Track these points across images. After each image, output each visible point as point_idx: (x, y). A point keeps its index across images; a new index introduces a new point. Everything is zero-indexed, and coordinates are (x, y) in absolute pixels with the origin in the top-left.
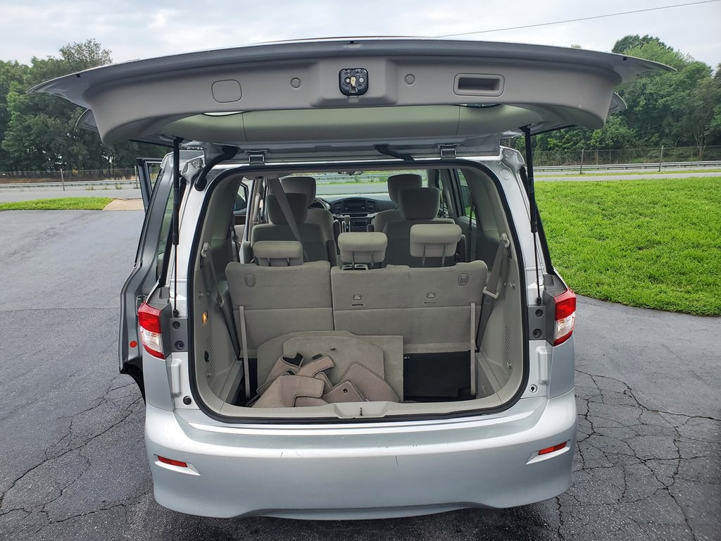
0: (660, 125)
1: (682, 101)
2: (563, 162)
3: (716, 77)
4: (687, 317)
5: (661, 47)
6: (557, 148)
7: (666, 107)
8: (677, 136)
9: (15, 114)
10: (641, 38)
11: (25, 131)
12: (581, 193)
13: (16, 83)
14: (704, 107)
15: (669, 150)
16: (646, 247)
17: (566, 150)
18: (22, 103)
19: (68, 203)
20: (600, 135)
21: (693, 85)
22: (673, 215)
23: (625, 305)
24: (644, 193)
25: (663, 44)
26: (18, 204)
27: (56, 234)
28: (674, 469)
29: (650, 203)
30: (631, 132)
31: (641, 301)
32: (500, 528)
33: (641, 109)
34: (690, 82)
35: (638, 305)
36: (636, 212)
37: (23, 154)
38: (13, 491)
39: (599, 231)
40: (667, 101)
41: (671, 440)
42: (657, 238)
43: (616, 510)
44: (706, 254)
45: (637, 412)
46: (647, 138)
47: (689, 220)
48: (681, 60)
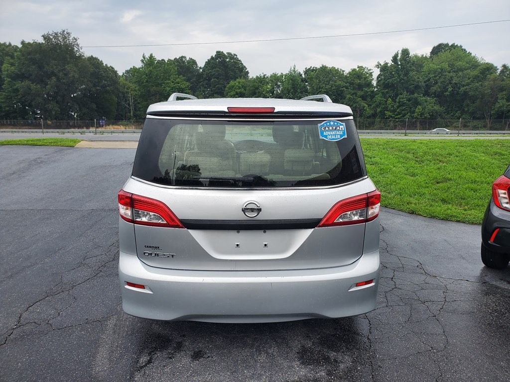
0: (462, 105)
1: (476, 90)
2: (395, 128)
3: (500, 73)
4: (463, 224)
5: (463, 52)
6: (391, 118)
7: (466, 93)
8: (473, 113)
9: (7, 80)
10: (450, 45)
11: (14, 93)
12: (402, 146)
13: (9, 58)
14: (491, 94)
15: (467, 123)
16: (442, 182)
17: (397, 120)
18: (13, 72)
19: (50, 141)
20: (421, 110)
21: (485, 78)
22: (461, 162)
23: (425, 217)
24: (444, 148)
25: (465, 50)
26: (14, 141)
27: (42, 162)
28: (441, 307)
29: (447, 154)
30: (442, 109)
31: (435, 214)
32: (333, 335)
33: (449, 94)
34: (482, 76)
35: (433, 217)
36: (438, 160)
37: (12, 109)
38: (27, 313)
39: (412, 171)
40: (467, 89)
41: (441, 292)
42: (449, 176)
43: (403, 327)
44: (479, 187)
45: (423, 277)
46: (452, 114)
47: (471, 166)
48: (477, 62)
